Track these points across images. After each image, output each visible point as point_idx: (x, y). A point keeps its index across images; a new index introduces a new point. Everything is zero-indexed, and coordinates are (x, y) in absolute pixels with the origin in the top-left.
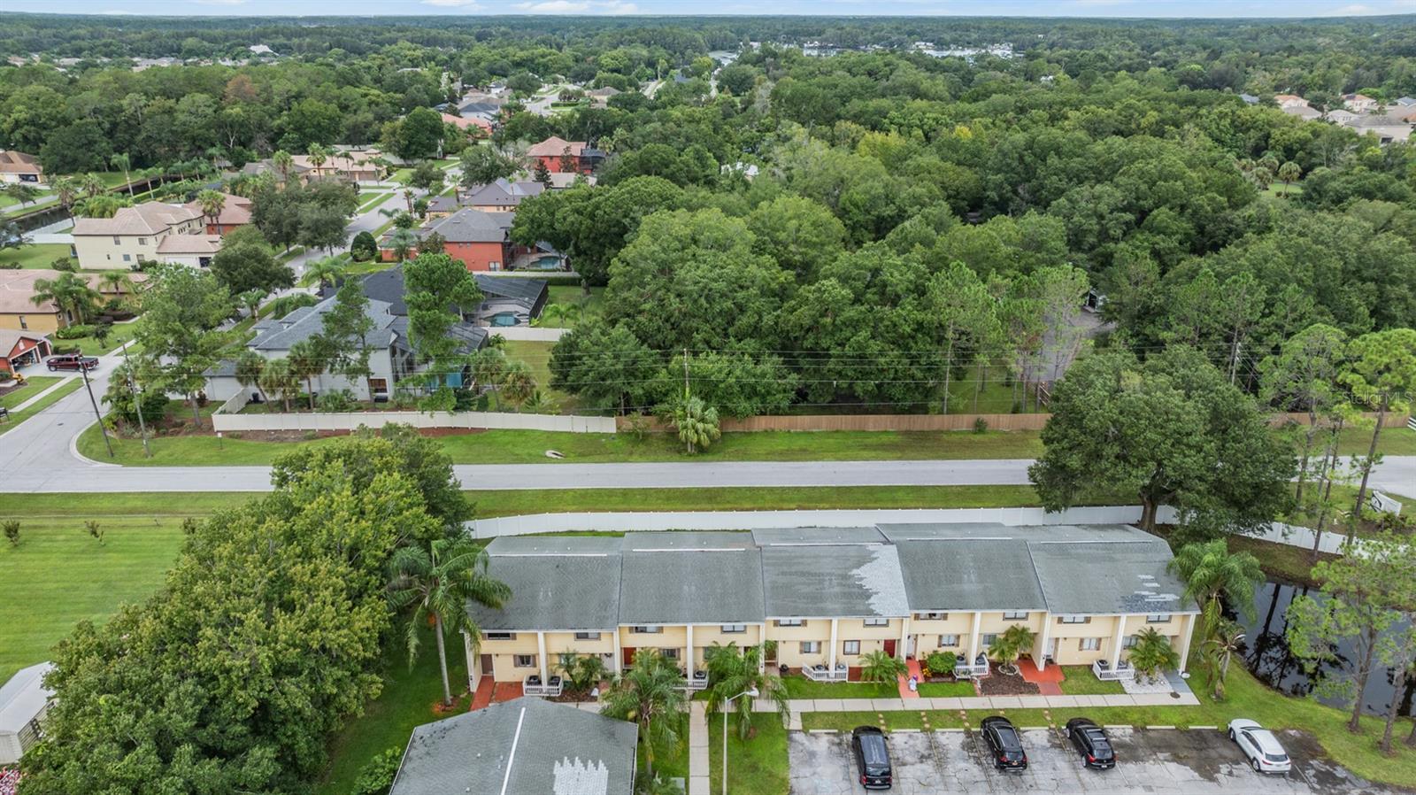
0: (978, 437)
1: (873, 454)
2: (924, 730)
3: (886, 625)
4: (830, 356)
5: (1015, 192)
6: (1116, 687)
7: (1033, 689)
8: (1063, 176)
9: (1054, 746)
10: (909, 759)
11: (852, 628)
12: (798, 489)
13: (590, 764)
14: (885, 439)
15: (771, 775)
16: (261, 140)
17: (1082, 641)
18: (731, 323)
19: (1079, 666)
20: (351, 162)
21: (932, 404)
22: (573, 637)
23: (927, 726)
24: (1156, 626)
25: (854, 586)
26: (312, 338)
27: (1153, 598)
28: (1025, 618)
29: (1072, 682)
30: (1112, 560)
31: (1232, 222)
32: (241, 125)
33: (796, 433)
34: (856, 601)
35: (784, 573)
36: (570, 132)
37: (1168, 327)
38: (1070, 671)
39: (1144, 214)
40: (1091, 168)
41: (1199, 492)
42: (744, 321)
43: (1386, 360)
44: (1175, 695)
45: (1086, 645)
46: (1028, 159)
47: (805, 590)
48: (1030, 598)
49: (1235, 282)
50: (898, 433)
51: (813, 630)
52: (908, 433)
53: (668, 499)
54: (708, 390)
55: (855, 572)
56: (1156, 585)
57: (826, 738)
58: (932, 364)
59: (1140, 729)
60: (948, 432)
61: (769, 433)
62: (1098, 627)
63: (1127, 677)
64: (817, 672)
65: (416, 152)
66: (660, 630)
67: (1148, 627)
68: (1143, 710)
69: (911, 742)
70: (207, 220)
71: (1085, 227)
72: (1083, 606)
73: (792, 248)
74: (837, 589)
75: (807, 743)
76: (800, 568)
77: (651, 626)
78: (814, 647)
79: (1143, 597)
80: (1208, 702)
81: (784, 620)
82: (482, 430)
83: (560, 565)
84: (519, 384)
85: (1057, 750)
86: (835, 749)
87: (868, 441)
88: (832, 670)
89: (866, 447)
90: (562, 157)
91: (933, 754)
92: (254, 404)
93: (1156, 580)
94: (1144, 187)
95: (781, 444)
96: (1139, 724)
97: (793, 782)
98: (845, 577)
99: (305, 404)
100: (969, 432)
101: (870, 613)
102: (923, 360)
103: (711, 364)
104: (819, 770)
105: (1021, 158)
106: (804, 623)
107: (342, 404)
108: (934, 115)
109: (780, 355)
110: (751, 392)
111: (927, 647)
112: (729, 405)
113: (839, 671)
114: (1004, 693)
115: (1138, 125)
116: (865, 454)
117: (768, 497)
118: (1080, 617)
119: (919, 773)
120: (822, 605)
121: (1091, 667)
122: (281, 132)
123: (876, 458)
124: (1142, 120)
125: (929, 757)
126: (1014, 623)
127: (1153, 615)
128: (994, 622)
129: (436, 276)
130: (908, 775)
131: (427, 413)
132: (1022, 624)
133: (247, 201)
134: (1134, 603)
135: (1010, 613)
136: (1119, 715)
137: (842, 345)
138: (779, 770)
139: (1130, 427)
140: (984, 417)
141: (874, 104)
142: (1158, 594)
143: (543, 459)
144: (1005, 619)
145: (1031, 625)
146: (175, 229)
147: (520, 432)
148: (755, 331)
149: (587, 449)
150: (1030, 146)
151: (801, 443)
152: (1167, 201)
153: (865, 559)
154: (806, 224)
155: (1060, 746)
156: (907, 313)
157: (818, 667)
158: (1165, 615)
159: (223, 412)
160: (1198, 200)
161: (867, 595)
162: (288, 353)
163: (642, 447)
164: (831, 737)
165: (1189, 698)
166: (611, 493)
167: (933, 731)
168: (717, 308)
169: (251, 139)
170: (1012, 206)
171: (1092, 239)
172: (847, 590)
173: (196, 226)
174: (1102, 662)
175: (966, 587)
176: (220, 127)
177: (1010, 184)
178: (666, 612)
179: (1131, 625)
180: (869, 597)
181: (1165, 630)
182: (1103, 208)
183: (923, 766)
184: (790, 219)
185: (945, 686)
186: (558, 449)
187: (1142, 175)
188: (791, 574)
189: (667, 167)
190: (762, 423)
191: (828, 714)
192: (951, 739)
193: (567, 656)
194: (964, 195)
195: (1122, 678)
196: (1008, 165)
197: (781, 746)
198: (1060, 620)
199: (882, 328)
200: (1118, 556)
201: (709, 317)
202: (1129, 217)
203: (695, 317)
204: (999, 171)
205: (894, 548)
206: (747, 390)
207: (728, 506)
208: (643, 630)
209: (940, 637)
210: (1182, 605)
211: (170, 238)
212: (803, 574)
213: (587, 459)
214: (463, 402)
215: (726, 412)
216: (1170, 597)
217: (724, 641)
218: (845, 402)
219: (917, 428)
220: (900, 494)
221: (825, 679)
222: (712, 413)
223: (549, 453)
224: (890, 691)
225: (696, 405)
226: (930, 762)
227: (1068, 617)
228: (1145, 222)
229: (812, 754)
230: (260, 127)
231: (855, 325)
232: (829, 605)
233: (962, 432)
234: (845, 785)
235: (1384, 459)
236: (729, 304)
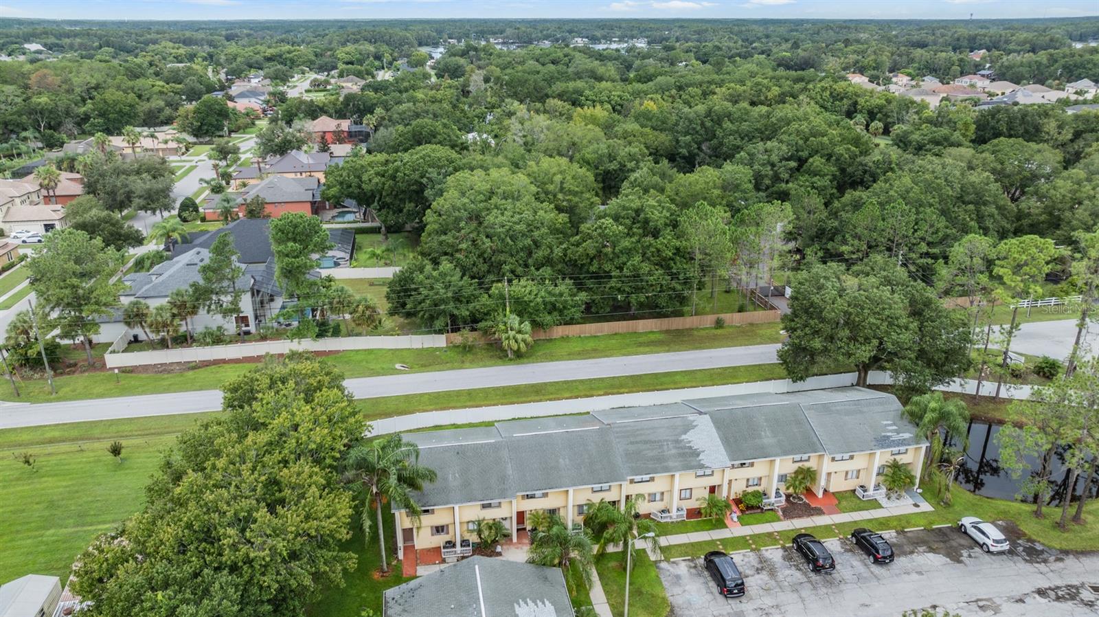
0: (719, 331)
1: (647, 349)
2: (752, 550)
3: (712, 475)
4: (611, 277)
5: (699, 148)
6: (875, 504)
7: (819, 512)
8: (737, 136)
9: (846, 551)
10: (748, 572)
11: (684, 480)
12: (602, 380)
13: (540, 604)
14: (652, 337)
15: (653, 596)
16: (69, 124)
17: (847, 473)
18: (530, 254)
19: (846, 492)
20: (156, 141)
21: (686, 309)
22: (479, 508)
23: (754, 546)
24: (898, 458)
25: (685, 447)
27: (895, 437)
28: (808, 460)
29: (844, 503)
30: (861, 412)
31: (866, 165)
32: (51, 112)
33: (586, 338)
34: (690, 459)
35: (632, 443)
36: (336, 112)
37: (844, 242)
38: (839, 496)
39: (802, 162)
40: (756, 130)
41: (910, 359)
42: (540, 254)
43: (1024, 257)
44: (916, 505)
45: (849, 476)
46: (708, 124)
47: (650, 454)
48: (811, 445)
49: (893, 207)
50: (661, 332)
51: (659, 484)
52: (668, 332)
53: (504, 395)
54: (522, 308)
55: (683, 437)
56: (895, 427)
57: (683, 564)
58: (687, 278)
59: (901, 532)
60: (697, 329)
61: (565, 339)
62: (860, 461)
63: (880, 496)
64: (664, 515)
65: (207, 131)
66: (545, 495)
67: (892, 458)
68: (899, 518)
69: (746, 560)
70: (44, 192)
71: (763, 173)
72: (849, 448)
73: (560, 196)
74: (673, 451)
75: (671, 569)
76: (643, 438)
77: (538, 493)
78: (658, 497)
79: (888, 437)
80: (940, 508)
81: (638, 478)
82: (338, 352)
83: (460, 452)
84: (368, 313)
85: (850, 554)
86: (693, 571)
87: (641, 340)
88: (674, 513)
89: (641, 344)
90: (334, 132)
91: (764, 566)
92: (134, 343)
93: (894, 424)
94: (801, 142)
95: (576, 347)
96: (899, 529)
97: (671, 599)
98: (677, 441)
99: (183, 340)
100: (712, 328)
101: (702, 467)
102: (681, 276)
103: (524, 287)
104: (687, 588)
105: (703, 124)
106: (652, 479)
107: (217, 339)
108: (618, 93)
109: (571, 278)
110: (552, 308)
111: (738, 489)
112: (538, 319)
113: (679, 513)
114: (800, 516)
115: (766, 97)
116: (641, 349)
117: (580, 387)
118: (846, 456)
119: (759, 582)
120: (666, 464)
121: (854, 491)
122: (86, 118)
123: (652, 352)
124: (769, 94)
125: (762, 569)
126: (800, 464)
127: (895, 450)
128: (785, 465)
129: (299, 230)
130: (752, 584)
131: (296, 341)
132: (807, 465)
133: (78, 176)
134: (883, 442)
135: (797, 457)
136: (884, 523)
137: (621, 269)
138: (657, 591)
139: (857, 315)
140: (722, 316)
141: (571, 85)
142: (898, 434)
143: (395, 372)
144: (794, 462)
145: (812, 464)
146: (18, 201)
147: (370, 351)
148: (548, 261)
149: (426, 360)
150: (709, 113)
151: (590, 345)
152: (817, 152)
153: (688, 427)
154: (569, 178)
155: (851, 551)
156: (667, 240)
157: (663, 511)
158: (903, 449)
159: (112, 352)
160: (840, 150)
161: (696, 454)
162: (167, 299)
163: (470, 357)
164: (688, 563)
165: (926, 507)
166: (459, 394)
167: (759, 550)
168: (520, 245)
169: (60, 124)
170: (698, 159)
171: (767, 182)
172: (681, 451)
173: (34, 198)
174: (862, 487)
175: (766, 441)
176: (30, 114)
177: (696, 143)
178: (550, 481)
179: (882, 457)
180: (698, 455)
181: (903, 459)
182: (774, 158)
183: (760, 576)
184: (554, 174)
185: (757, 516)
186: (404, 363)
187: (798, 132)
188: (637, 443)
189: (435, 137)
190: (560, 331)
191: (679, 545)
192: (774, 554)
193: (479, 523)
194: (662, 152)
195: (878, 498)
196: (694, 129)
197: (653, 574)
198: (833, 459)
199: (649, 254)
200: (865, 409)
201: (514, 252)
202: (793, 164)
203: (502, 252)
204: (687, 133)
205: (707, 417)
206: (549, 307)
207: (551, 397)
208: (533, 497)
209: (748, 480)
210: (917, 440)
211: (13, 209)
212: (646, 442)
213: (430, 368)
214: (323, 330)
215: (536, 325)
216: (907, 436)
217: (596, 498)
218: (620, 311)
219: (674, 327)
220: (678, 378)
221: (668, 520)
222: (527, 326)
223: (398, 366)
224: (720, 524)
225: (514, 320)
226: (764, 572)
227: (838, 457)
228: (804, 167)
229: (678, 577)
230: (68, 113)
231: (629, 252)
232: (671, 464)
233: (707, 328)
234: (709, 597)
235: (1020, 327)
236: (529, 241)
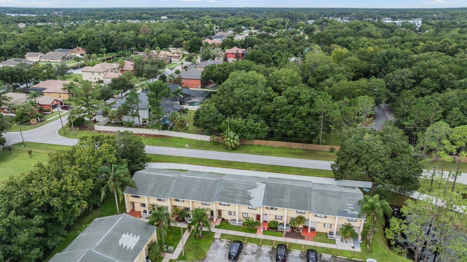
0: (331, 154)
1: (290, 155)
2: (258, 245)
3: (256, 209)
4: (278, 122)
6: (333, 242)
7: (303, 238)
9: (300, 257)
10: (249, 253)
11: (244, 209)
12: (258, 164)
14: (297, 151)
15: (202, 250)
17: (324, 224)
18: (250, 108)
19: (323, 233)
21: (314, 141)
22: (157, 200)
23: (260, 244)
24: (351, 222)
25: (247, 195)
26: (122, 104)
27: (350, 212)
28: (304, 213)
29: (318, 237)
30: (340, 197)
32: (142, 41)
33: (268, 147)
34: (246, 200)
35: (226, 188)
36: (241, 46)
38: (320, 234)
39: (420, 80)
40: (407, 63)
42: (255, 108)
44: (353, 247)
45: (326, 226)
47: (231, 194)
48: (306, 206)
49: (431, 105)
50: (302, 150)
51: (231, 208)
52: (306, 150)
53: (216, 163)
54: (237, 130)
55: (249, 191)
56: (353, 208)
57: (225, 242)
59: (334, 257)
60: (321, 151)
61: (259, 146)
62: (329, 220)
63: (338, 239)
65: (193, 50)
66: (183, 201)
67: (348, 223)
68: (338, 251)
69: (252, 248)
70: (121, 69)
72: (324, 211)
74: (241, 195)
75: (218, 243)
76: (232, 187)
77: (181, 200)
78: (233, 214)
79: (346, 211)
80: (365, 251)
81: (223, 203)
82: (170, 136)
83: (158, 177)
85: (300, 259)
86: (227, 246)
87: (291, 151)
88: (237, 222)
89: (292, 154)
90: (236, 53)
91: (258, 254)
93: (354, 207)
94: (421, 70)
95: (260, 149)
96: (334, 255)
97: (208, 254)
98: (245, 192)
99: (121, 124)
100: (328, 152)
101: (249, 204)
104: (218, 252)
106: (229, 205)
107: (130, 125)
109: (264, 120)
110: (252, 131)
111: (270, 218)
112: (244, 135)
113: (239, 222)
114: (292, 237)
116: (288, 155)
118: (323, 216)
119: (249, 258)
120: (234, 200)
121: (327, 233)
123: (290, 157)
125: (256, 253)
126: (300, 214)
127: (350, 218)
128: (294, 214)
130: (246, 258)
132: (303, 215)
134: (342, 213)
135: (299, 211)
136: (328, 251)
137: (283, 118)
138: (205, 250)
140: (334, 147)
142: (352, 211)
143: (183, 147)
144: (297, 213)
145: (306, 216)
146: (110, 71)
147: (181, 138)
149: (200, 145)
151: (268, 150)
152: (430, 76)
153: (254, 187)
155: (302, 258)
156: (304, 109)
157: (233, 220)
158: (354, 219)
159: (98, 125)
161: (250, 198)
163: (216, 146)
164: (227, 242)
165: (358, 249)
166: (198, 159)
167: (261, 246)
168: (245, 103)
169: (145, 45)
172: (244, 196)
174: (331, 232)
175: (285, 200)
179: (344, 221)
181: (353, 224)
183: (252, 256)
185: (273, 232)
186: (190, 145)
187: (422, 66)
188: (228, 189)
190: (257, 142)
191: (229, 235)
192: (266, 249)
193: (153, 206)
195: (336, 239)
196: (379, 61)
197: (210, 242)
198: (316, 216)
199: (297, 113)
200: (343, 197)
201: (243, 106)
202: (413, 81)
203: (238, 105)
204: (376, 63)
205: (265, 185)
207: (233, 167)
208: (178, 201)
209: (276, 216)
210: (359, 216)
211: (108, 73)
212: (232, 189)
213: (197, 148)
214: (165, 127)
215: (242, 138)
216: (356, 213)
217: (202, 207)
218: (285, 138)
219: (310, 148)
221: (234, 224)
222: (237, 137)
223: (186, 146)
224: (254, 231)
225: (232, 134)
226: (255, 255)
227: (319, 215)
228: (420, 83)
229: (218, 247)
230: (148, 41)
231: (288, 111)
232: (236, 200)
233: (325, 151)
234: (223, 257)
236: (249, 102)
